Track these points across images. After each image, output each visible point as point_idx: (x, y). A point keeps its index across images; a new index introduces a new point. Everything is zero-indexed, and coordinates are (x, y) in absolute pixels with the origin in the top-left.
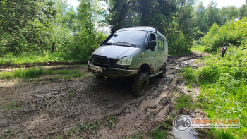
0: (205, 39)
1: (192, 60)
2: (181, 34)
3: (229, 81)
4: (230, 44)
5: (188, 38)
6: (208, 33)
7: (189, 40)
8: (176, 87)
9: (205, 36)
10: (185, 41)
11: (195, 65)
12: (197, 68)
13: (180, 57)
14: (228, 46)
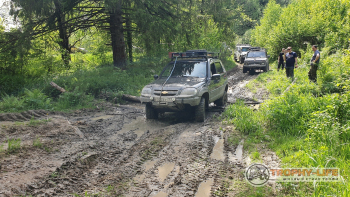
0: (257, 34)
1: (241, 85)
2: (210, 22)
3: (330, 128)
4: (308, 44)
5: (225, 32)
6: (262, 20)
7: (226, 36)
8: (227, 161)
9: (257, 28)
11: (250, 95)
12: (255, 103)
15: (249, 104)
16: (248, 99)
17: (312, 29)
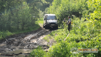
1: (41, 38)
4: (74, 16)
5: (33, 9)
7: (34, 11)
9: (51, 7)
10: (31, 12)
13: (27, 34)
14: (73, 17)
15: (45, 49)
16: (44, 46)
17: (77, 8)
